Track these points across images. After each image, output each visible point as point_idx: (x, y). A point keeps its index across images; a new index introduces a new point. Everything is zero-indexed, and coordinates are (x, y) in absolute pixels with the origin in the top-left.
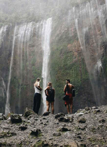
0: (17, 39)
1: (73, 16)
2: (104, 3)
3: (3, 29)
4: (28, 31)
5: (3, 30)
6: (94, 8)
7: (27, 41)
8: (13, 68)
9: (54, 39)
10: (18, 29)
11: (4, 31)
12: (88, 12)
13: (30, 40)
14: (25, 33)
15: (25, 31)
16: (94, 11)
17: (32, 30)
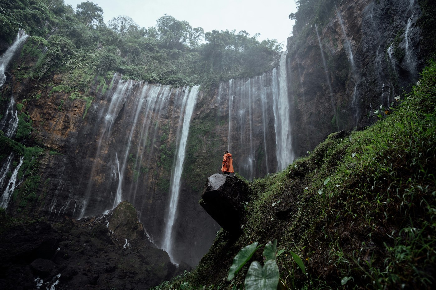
0: (145, 103)
1: (229, 90)
2: (270, 85)
3: (129, 85)
4: (162, 96)
5: (127, 87)
6: (257, 88)
7: (159, 108)
8: (132, 142)
9: (198, 114)
10: (148, 90)
11: (129, 89)
12: (248, 91)
13: (164, 108)
14: (158, 97)
15: (159, 94)
16: (256, 91)
17: (168, 96)
